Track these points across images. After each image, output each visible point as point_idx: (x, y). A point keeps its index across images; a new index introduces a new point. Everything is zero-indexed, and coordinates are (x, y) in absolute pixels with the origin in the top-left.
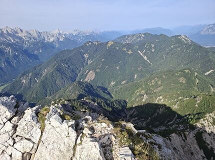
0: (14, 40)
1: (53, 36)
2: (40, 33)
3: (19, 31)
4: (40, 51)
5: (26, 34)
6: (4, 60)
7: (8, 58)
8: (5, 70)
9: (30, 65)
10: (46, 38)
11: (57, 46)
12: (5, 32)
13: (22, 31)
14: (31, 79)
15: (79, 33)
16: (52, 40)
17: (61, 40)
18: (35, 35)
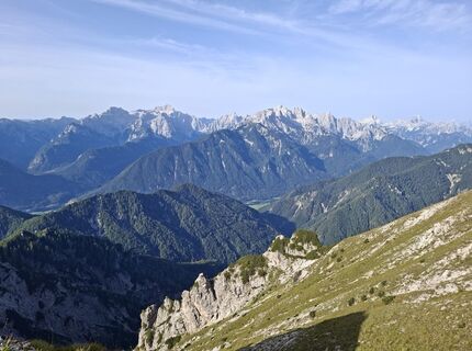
0: (288, 130)
1: (361, 128)
2: (335, 120)
3: (299, 115)
4: (331, 155)
5: (310, 121)
6: (267, 161)
7: (274, 159)
8: (265, 180)
9: (307, 177)
10: (345, 131)
11: (366, 148)
12: (277, 114)
13: (304, 115)
14: (313, 203)
15: (423, 128)
16: (357, 135)
17: (378, 137)
18: (326, 124)
